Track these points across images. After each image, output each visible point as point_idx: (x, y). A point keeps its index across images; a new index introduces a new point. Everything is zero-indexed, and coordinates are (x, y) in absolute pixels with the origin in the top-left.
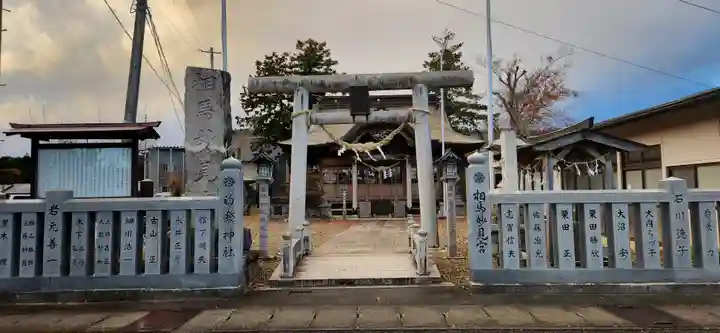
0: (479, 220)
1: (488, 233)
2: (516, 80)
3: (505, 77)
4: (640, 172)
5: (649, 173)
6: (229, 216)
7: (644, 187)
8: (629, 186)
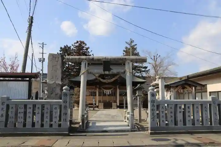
0: (152, 110)
1: (155, 114)
2: (157, 59)
3: (153, 58)
4: (200, 93)
5: (203, 93)
6: (65, 107)
7: (202, 99)
8: (197, 98)
